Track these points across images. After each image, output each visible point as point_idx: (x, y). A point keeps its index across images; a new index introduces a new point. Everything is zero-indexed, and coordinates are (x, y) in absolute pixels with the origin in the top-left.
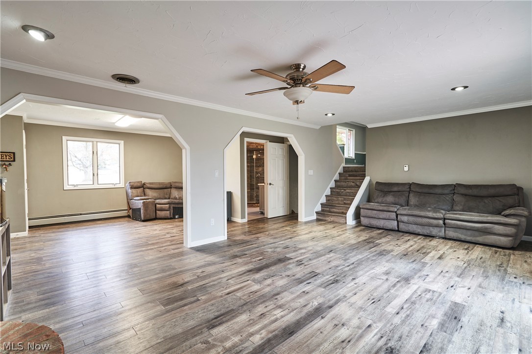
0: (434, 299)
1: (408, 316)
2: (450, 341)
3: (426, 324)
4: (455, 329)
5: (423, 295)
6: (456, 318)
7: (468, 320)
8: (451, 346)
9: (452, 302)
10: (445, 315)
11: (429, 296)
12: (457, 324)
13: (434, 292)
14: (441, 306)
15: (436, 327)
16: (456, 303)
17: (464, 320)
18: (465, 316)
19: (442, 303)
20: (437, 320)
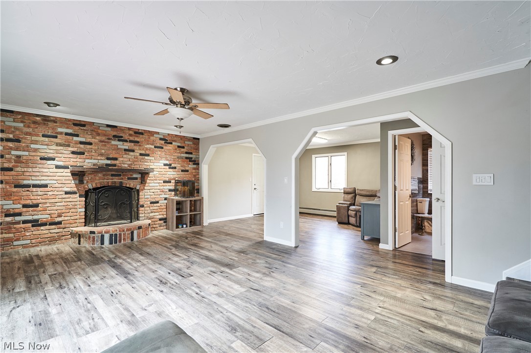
0: (77, 326)
1: (78, 302)
2: (32, 309)
3: (59, 306)
4: (34, 317)
5: (91, 321)
6: (40, 324)
7: (28, 330)
8: (30, 308)
9: (57, 336)
10: (52, 321)
11: (86, 324)
12: (35, 321)
13: (87, 333)
14: (63, 324)
15: (50, 310)
16: (52, 337)
17: (32, 328)
18: (33, 331)
19: (64, 327)
20: (54, 313)
